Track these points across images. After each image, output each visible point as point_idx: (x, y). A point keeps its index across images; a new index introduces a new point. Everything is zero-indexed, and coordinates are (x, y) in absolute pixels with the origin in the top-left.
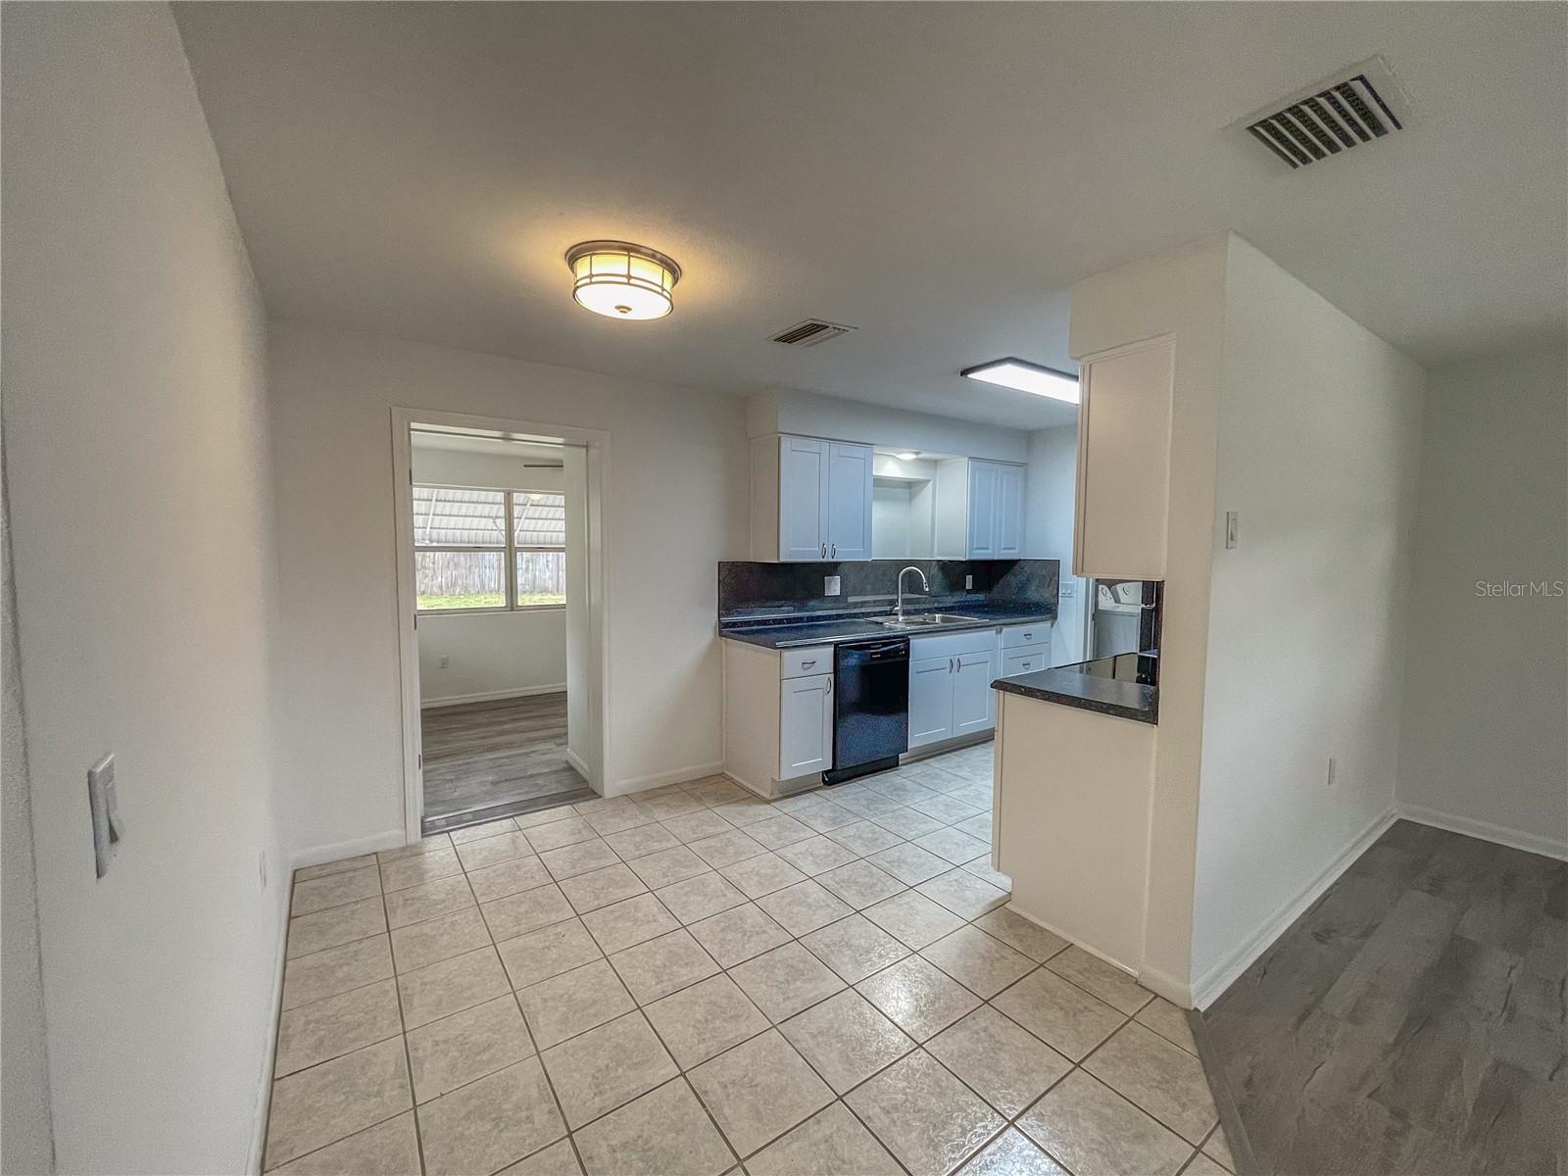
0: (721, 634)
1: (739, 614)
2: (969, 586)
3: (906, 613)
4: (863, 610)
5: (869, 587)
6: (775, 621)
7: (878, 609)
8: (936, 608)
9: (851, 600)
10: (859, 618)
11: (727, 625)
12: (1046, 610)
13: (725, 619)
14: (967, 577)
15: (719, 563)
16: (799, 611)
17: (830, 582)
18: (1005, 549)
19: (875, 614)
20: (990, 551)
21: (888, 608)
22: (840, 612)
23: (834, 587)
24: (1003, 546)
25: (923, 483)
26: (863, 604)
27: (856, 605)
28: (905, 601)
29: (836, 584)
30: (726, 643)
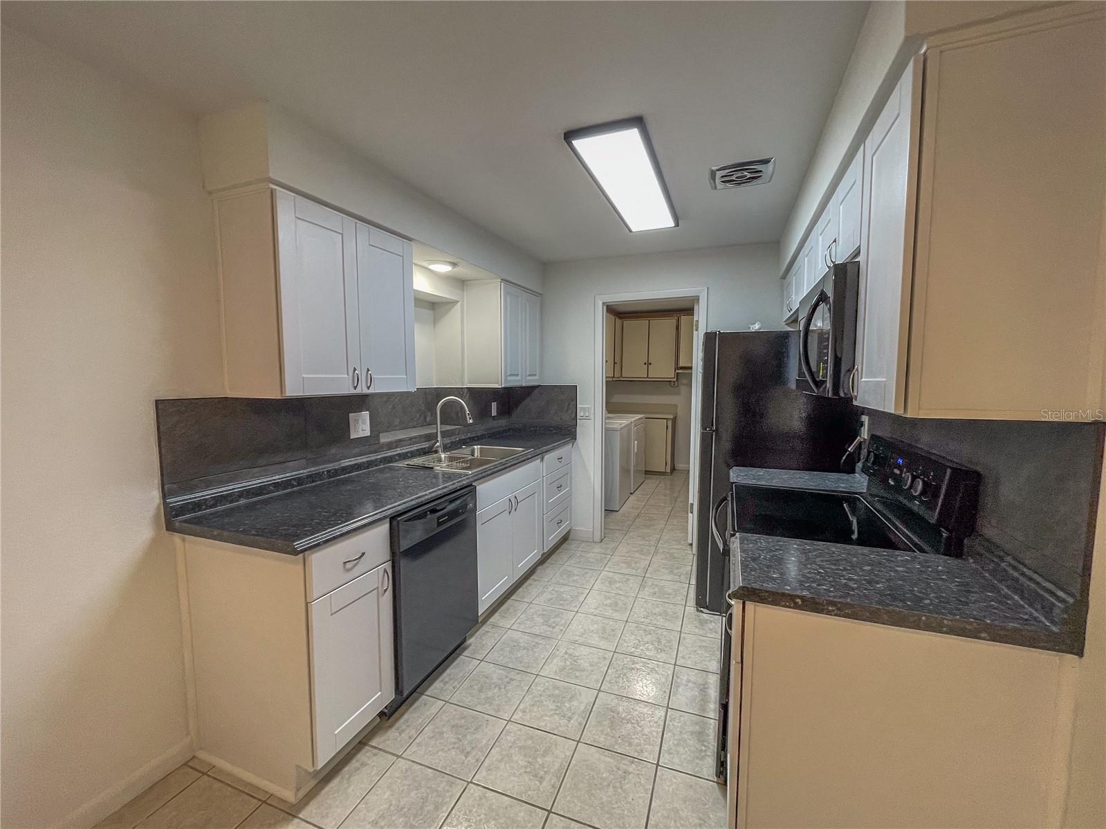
0: (170, 527)
1: (208, 485)
2: (494, 413)
3: (446, 448)
4: (399, 451)
5: (397, 422)
6: (277, 486)
7: (414, 448)
8: (470, 438)
9: (385, 438)
10: (396, 461)
11: (182, 510)
12: (565, 432)
13: (177, 500)
14: (493, 403)
15: (157, 401)
16: (315, 464)
17: (357, 421)
18: (529, 375)
19: (413, 455)
20: (519, 378)
21: (425, 445)
22: (373, 457)
23: (361, 425)
24: (528, 373)
25: (452, 303)
26: (398, 443)
27: (390, 446)
28: (444, 434)
29: (364, 423)
30: (184, 540)
